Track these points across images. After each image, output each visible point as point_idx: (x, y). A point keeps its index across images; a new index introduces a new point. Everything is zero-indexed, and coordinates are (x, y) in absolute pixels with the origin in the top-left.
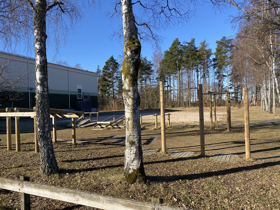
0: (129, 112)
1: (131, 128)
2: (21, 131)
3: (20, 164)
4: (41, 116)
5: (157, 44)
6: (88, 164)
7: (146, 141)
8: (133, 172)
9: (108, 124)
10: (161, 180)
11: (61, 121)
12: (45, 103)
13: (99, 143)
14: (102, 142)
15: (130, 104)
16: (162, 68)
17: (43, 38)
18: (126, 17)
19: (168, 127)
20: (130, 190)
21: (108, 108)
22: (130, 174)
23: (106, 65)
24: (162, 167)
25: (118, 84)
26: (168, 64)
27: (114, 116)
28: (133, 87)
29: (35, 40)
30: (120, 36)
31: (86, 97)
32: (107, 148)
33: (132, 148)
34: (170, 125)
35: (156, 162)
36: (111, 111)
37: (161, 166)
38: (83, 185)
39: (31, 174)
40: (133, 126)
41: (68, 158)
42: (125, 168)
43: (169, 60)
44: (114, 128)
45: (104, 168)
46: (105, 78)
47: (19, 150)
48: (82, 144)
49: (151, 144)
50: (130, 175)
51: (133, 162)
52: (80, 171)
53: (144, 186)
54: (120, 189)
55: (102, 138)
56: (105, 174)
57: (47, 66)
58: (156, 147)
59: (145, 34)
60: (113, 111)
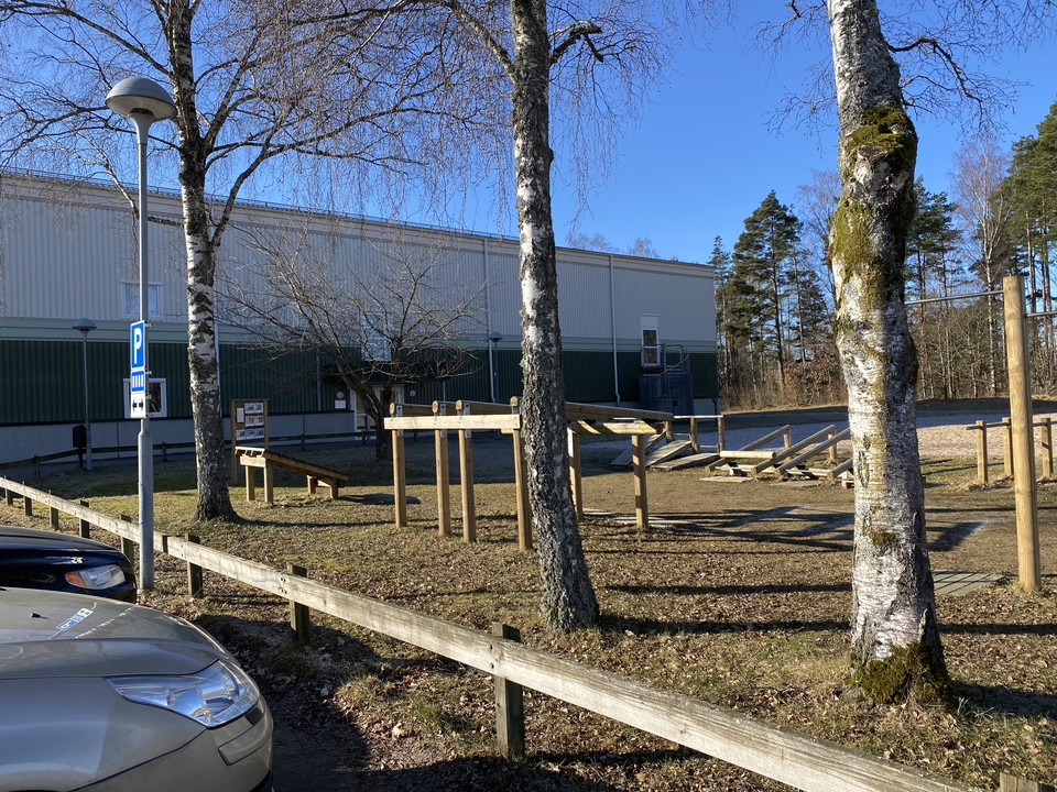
0: (866, 414)
1: (878, 480)
2: (476, 477)
3: (480, 583)
4: (541, 426)
5: (984, 117)
6: (700, 607)
7: (935, 538)
8: (893, 657)
9: (762, 460)
10: (1024, 705)
11: (590, 446)
12: (551, 382)
13: (733, 530)
14: (745, 529)
15: (873, 380)
16: (1003, 216)
17: (540, 161)
18: (846, 27)
19: (1044, 482)
20: (881, 729)
21: (759, 400)
22: (879, 663)
23: (746, 232)
24: (1022, 651)
25: (796, 301)
26: (1033, 196)
27: (787, 430)
28: (884, 309)
29: (517, 174)
30: (815, 109)
31: (672, 358)
32: (766, 553)
33: (884, 558)
34: (1052, 471)
35: (994, 629)
36: (773, 410)
37: (1019, 648)
38: (689, 683)
39: (514, 619)
40: (889, 471)
41: (626, 576)
42: (856, 635)
43: (1040, 180)
44: (790, 475)
45: (766, 627)
46: (744, 283)
47: (472, 538)
48: (671, 529)
49: (959, 550)
50: (878, 668)
51: (892, 617)
52: (673, 628)
53: (946, 723)
54: (838, 719)
55: (745, 512)
56: (771, 650)
57: (554, 259)
58: (987, 565)
59: (925, 84)
60: (777, 409)
